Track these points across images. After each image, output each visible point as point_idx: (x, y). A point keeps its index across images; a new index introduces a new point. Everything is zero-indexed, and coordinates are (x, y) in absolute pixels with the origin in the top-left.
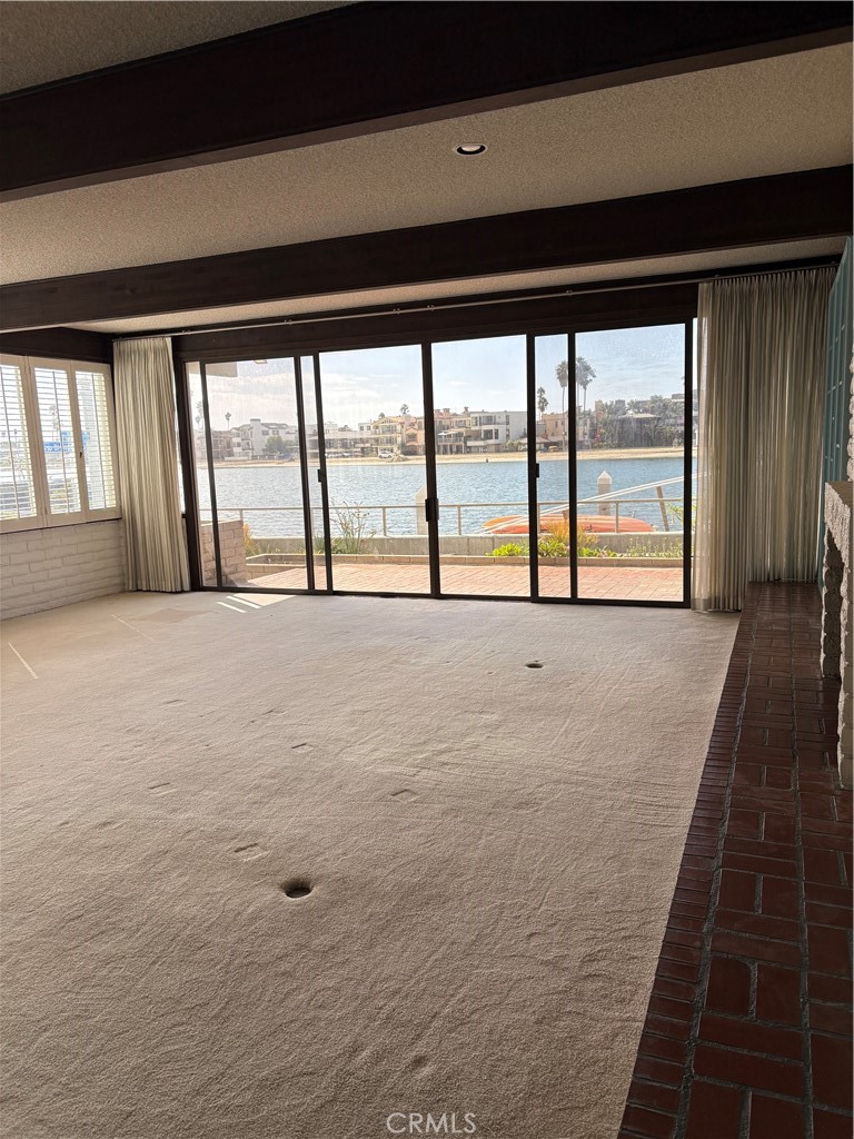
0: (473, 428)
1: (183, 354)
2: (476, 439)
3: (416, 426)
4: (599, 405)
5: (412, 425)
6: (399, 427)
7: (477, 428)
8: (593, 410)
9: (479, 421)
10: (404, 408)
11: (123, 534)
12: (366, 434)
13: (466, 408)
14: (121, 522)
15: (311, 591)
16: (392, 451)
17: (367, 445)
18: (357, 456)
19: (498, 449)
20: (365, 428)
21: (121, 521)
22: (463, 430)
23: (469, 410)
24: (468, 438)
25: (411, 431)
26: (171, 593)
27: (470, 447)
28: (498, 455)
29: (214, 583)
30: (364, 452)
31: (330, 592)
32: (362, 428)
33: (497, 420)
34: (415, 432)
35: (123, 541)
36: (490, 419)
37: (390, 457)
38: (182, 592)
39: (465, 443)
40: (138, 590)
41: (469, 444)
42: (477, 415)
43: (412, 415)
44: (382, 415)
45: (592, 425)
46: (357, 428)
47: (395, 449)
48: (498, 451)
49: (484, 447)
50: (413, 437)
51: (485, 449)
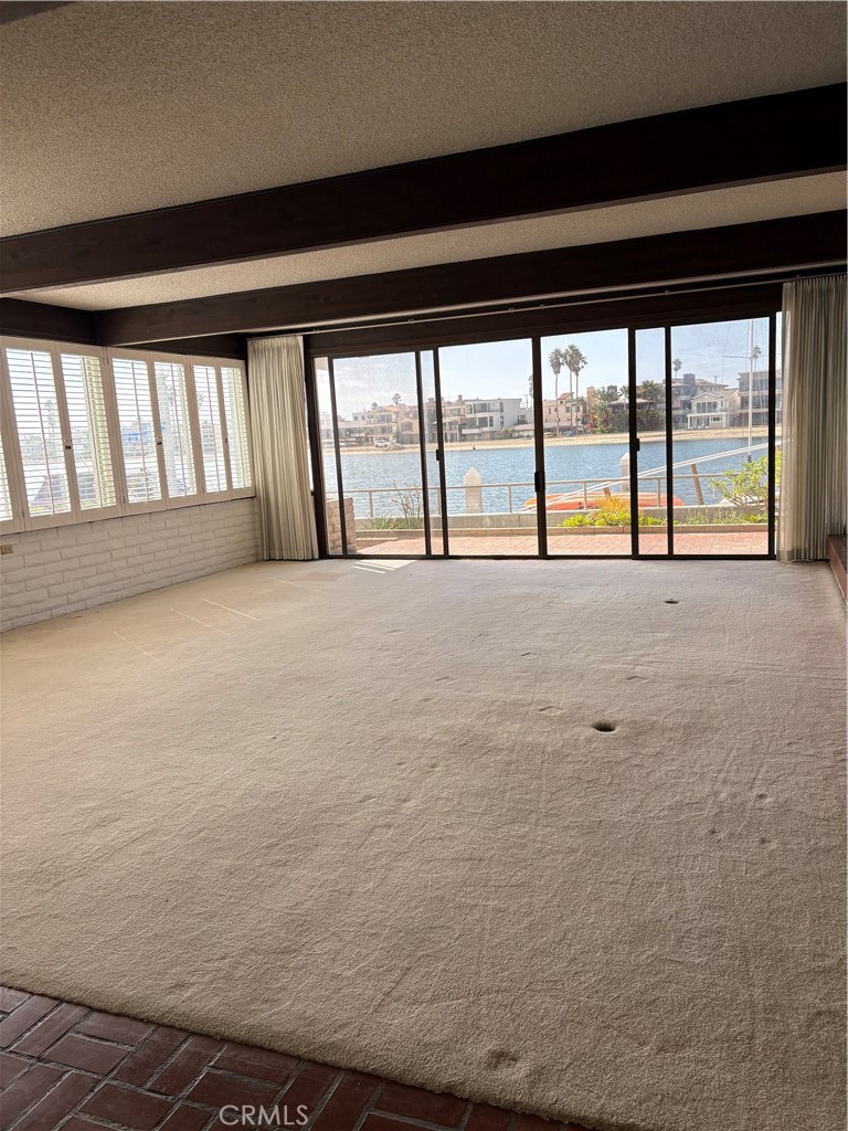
0: (468, 416)
1: (312, 351)
2: (471, 427)
3: (411, 415)
4: (591, 392)
5: (407, 414)
6: (394, 417)
7: (471, 416)
8: (585, 396)
9: (473, 409)
10: (397, 397)
11: (256, 510)
12: (361, 424)
13: (460, 397)
14: (255, 501)
15: (429, 556)
16: (387, 440)
17: (363, 435)
18: (352, 446)
19: (493, 436)
20: (360, 417)
21: (257, 500)
22: (457, 418)
23: (463, 398)
24: (462, 426)
25: (407, 420)
26: (304, 560)
27: (464, 435)
28: (494, 442)
29: (339, 551)
30: (359, 442)
31: (446, 556)
32: (356, 418)
33: (492, 408)
34: (410, 421)
35: (257, 517)
36: (484, 407)
37: (386, 446)
38: (313, 559)
39: (460, 431)
40: (271, 560)
41: (464, 432)
42: (471, 403)
43: (407, 404)
44: (375, 405)
45: (584, 411)
46: (351, 419)
47: (391, 438)
48: (493, 438)
49: (480, 435)
50: (409, 426)
51: (480, 437)
